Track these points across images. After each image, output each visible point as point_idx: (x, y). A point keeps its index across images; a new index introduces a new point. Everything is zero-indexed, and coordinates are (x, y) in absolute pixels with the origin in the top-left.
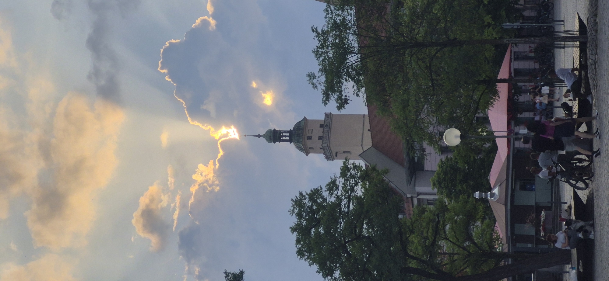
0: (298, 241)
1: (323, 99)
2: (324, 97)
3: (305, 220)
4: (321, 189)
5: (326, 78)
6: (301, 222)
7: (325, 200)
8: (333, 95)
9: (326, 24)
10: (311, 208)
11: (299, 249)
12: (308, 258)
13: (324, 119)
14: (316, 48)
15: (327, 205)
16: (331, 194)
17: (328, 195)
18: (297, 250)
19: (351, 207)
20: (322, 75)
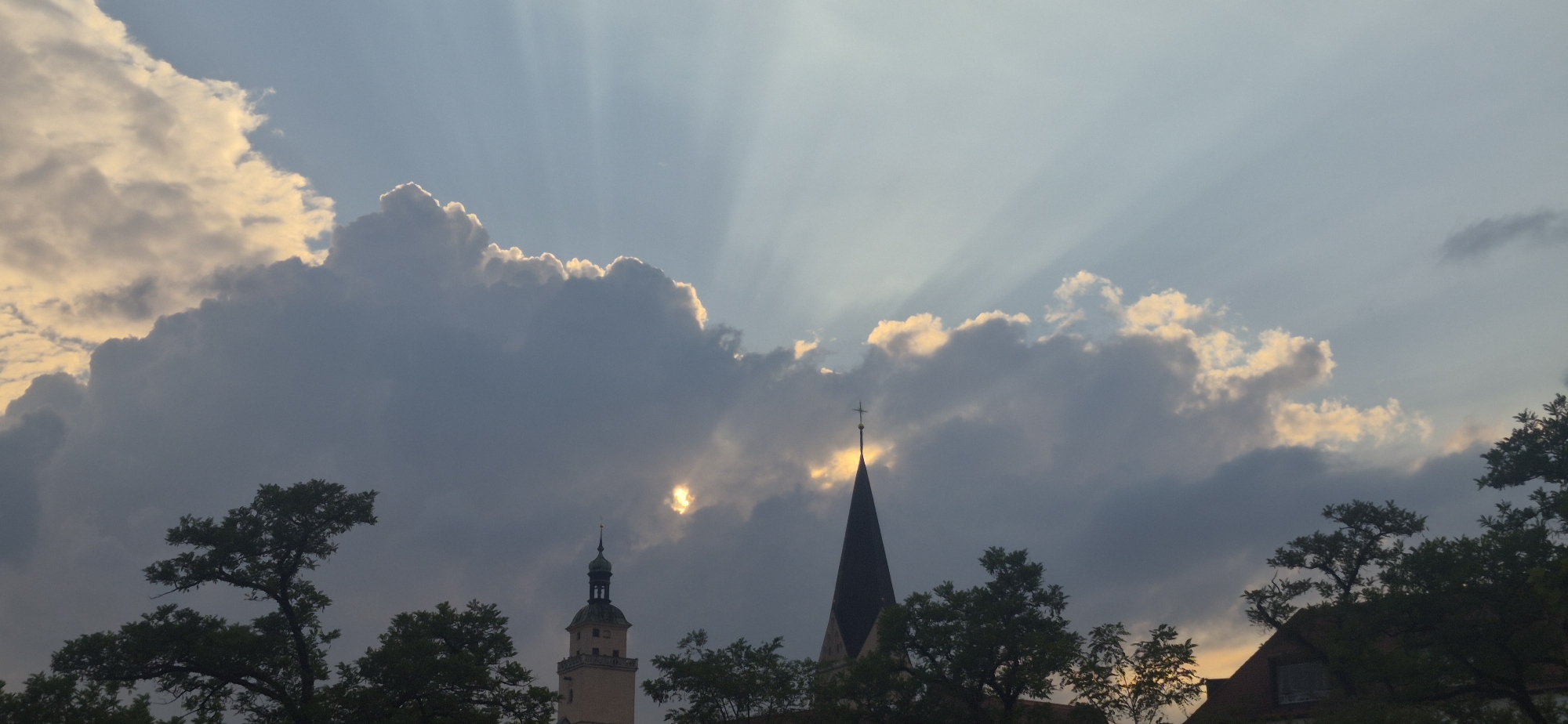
0: (423, 616)
1: (663, 657)
2: (666, 659)
3: (460, 628)
4: (512, 655)
5: (698, 663)
6: (456, 621)
7: (494, 661)
8: (669, 676)
9: (787, 663)
10: (480, 637)
11: (411, 617)
12: (393, 632)
13: (628, 656)
14: (747, 645)
15: (483, 664)
16: (502, 671)
17: (501, 666)
18: (409, 614)
19: (480, 707)
20: (702, 656)
